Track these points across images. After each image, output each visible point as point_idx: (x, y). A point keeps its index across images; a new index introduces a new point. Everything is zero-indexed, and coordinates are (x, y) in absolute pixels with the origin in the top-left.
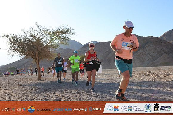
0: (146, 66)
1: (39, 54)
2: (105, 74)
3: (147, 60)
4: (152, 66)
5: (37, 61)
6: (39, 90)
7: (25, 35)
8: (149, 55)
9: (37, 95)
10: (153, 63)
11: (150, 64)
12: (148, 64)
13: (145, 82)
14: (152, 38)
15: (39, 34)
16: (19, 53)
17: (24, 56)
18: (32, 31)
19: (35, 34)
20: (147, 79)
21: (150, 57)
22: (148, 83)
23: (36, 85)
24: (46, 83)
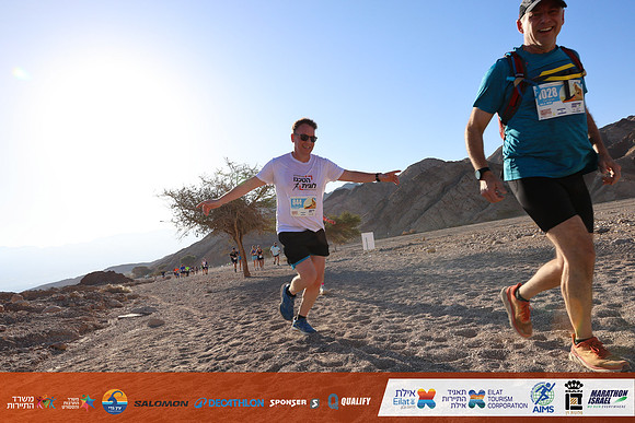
1: (239, 222)
2: (381, 250)
5: (238, 238)
6: (248, 298)
7: (207, 187)
9: (247, 309)
13: (470, 257)
15: (235, 181)
16: (198, 227)
17: (209, 231)
18: (220, 178)
19: (228, 182)
20: (473, 250)
22: (477, 259)
23: (241, 288)
24: (260, 283)
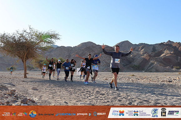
0: (101, 72)
3: (102, 66)
4: (106, 71)
8: (104, 62)
10: (108, 69)
11: (105, 70)
12: (103, 69)
14: (107, 47)
21: (105, 63)
